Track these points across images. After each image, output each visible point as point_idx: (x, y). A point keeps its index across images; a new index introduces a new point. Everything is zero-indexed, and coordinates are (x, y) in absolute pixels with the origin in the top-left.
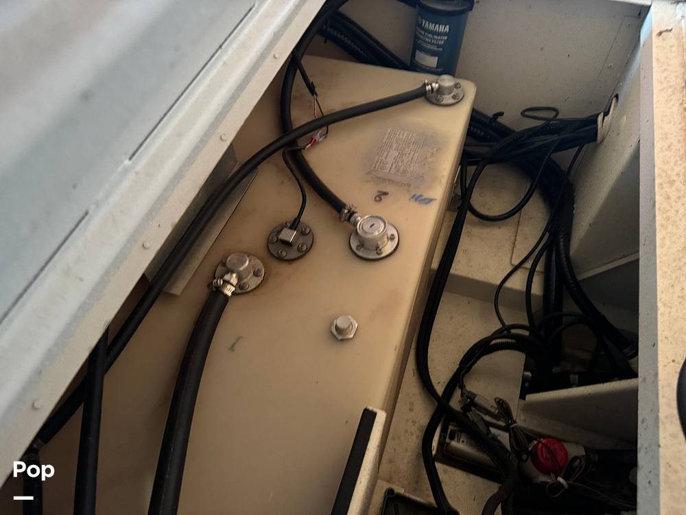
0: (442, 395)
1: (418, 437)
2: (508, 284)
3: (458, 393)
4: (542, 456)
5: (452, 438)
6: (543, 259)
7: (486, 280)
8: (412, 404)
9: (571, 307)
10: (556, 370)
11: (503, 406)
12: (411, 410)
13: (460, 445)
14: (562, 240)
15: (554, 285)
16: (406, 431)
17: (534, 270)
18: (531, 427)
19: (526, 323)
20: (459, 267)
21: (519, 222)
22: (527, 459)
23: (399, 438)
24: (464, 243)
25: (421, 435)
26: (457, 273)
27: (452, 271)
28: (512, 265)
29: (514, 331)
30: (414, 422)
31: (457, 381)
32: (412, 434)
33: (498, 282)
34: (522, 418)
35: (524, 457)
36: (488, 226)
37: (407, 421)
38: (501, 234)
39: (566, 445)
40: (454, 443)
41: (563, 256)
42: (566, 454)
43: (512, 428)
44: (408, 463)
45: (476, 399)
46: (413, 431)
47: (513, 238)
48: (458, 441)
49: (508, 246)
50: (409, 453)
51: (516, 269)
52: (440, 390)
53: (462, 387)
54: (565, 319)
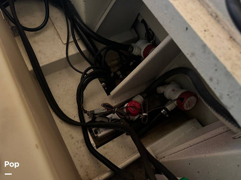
0: (80, 121)
1: (84, 146)
2: (70, 54)
3: (86, 115)
4: (132, 110)
5: (97, 133)
6: (75, 33)
7: (59, 59)
8: (71, 136)
9: (101, 46)
10: (112, 75)
11: (106, 105)
12: (73, 138)
13: (102, 133)
14: (76, 18)
15: (88, 41)
16: (77, 148)
17: (76, 40)
18: (119, 103)
19: (90, 66)
20: (43, 61)
21: (53, 23)
22: (129, 117)
23: (77, 154)
24: (36, 48)
25: (84, 144)
26: (44, 64)
27: (41, 65)
28: (65, 44)
29: (88, 73)
30: (78, 142)
31: (81, 111)
32: (80, 147)
33: (65, 56)
34: (114, 102)
35: (128, 117)
36: (40, 33)
37: (74, 144)
38: (49, 33)
39: (134, 99)
40: (99, 135)
41: (82, 25)
42: (138, 103)
43: (116, 111)
44: (88, 159)
45: (95, 113)
46: (80, 146)
47: (56, 32)
48: (100, 133)
49: (57, 37)
50: (86, 156)
51: (67, 44)
52: (77, 119)
53: (86, 112)
54: (102, 53)
